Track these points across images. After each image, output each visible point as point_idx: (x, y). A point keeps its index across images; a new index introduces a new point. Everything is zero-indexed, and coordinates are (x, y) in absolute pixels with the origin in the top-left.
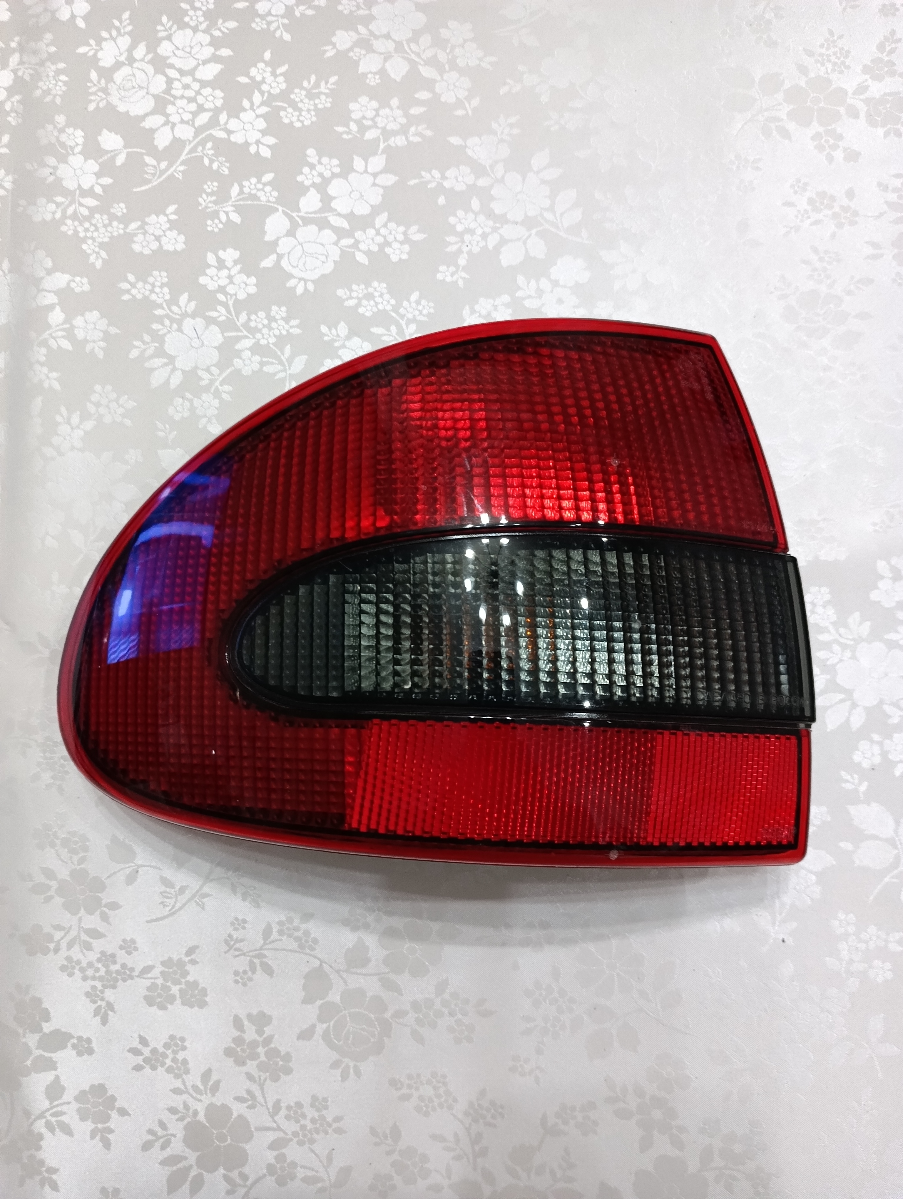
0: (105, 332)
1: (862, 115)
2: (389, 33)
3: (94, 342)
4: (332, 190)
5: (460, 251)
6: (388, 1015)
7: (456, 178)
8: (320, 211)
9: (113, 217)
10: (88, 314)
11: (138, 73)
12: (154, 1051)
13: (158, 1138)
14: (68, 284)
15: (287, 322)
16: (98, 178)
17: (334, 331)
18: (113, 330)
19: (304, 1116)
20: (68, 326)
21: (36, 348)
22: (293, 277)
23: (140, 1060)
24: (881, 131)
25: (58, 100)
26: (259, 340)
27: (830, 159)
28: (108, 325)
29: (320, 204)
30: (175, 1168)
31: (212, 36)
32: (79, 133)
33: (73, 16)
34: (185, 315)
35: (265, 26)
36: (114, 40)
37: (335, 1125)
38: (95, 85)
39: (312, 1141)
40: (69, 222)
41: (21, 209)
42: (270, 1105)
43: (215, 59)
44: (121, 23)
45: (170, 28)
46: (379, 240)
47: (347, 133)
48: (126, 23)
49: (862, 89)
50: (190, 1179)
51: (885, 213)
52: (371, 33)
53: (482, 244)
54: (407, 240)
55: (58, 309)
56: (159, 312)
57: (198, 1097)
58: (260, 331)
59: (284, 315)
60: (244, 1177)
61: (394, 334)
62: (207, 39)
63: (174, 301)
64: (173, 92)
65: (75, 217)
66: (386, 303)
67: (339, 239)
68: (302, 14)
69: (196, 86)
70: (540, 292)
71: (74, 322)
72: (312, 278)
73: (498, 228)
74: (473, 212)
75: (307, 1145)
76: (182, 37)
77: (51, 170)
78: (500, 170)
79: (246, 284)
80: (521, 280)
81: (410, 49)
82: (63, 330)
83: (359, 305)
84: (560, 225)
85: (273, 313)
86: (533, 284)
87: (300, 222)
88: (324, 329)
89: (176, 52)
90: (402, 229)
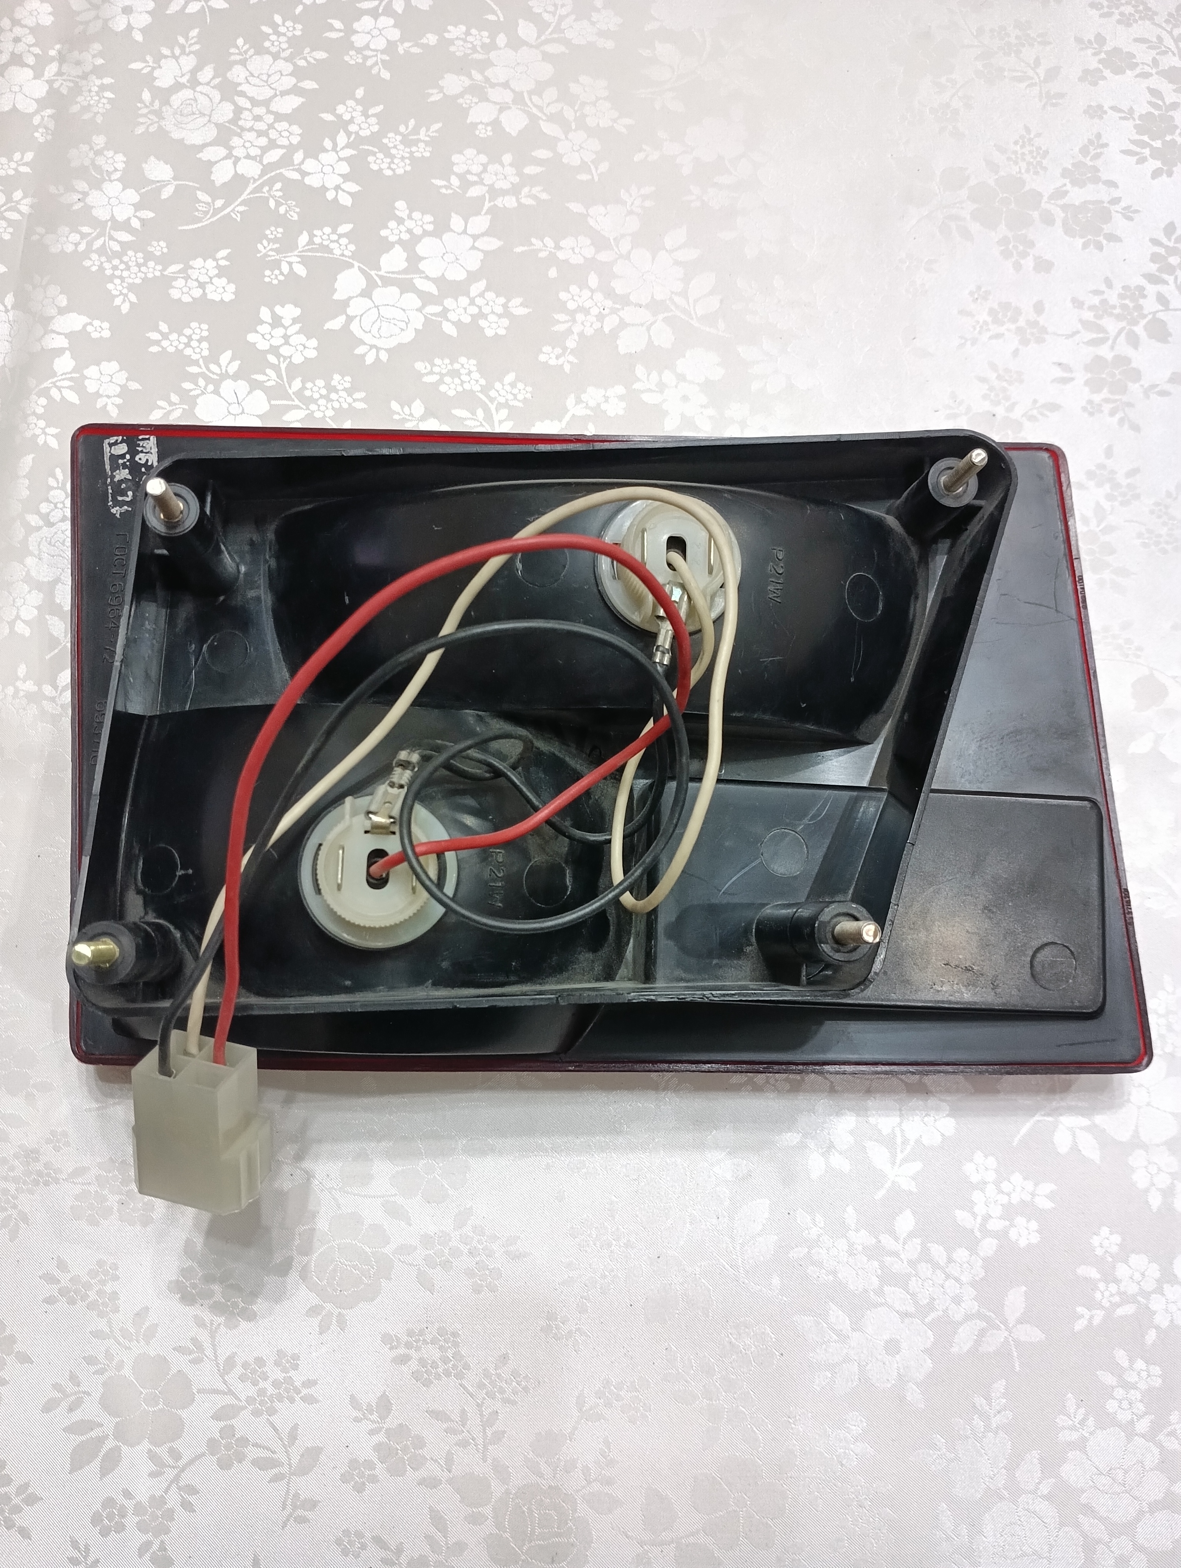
0: (123, 387)
1: (1059, 222)
2: (507, 82)
3: (108, 397)
4: (420, 249)
5: (570, 331)
6: (388, 1250)
7: (573, 249)
8: (405, 271)
9: (149, 257)
10: (104, 364)
11: (201, 99)
12: (74, 1280)
13: (66, 1396)
14: (85, 326)
15: (350, 395)
16: (136, 211)
17: (406, 409)
18: (134, 386)
19: (265, 1378)
20: (78, 375)
21: (34, 397)
22: (365, 344)
23: (52, 1290)
24: (1079, 242)
25: (99, 118)
26: (313, 412)
27: (1018, 267)
28: (127, 380)
29: (406, 264)
30: (83, 1438)
31: (295, 65)
32: (120, 157)
33: (130, 28)
34: (224, 376)
35: (361, 61)
36: (176, 58)
37: (304, 1392)
38: (146, 106)
39: (272, 1411)
40: (94, 256)
41: (35, 237)
42: (221, 1361)
43: (295, 90)
44: (187, 39)
45: (246, 52)
46: (474, 310)
47: (446, 187)
48: (193, 41)
49: (1060, 193)
50: (101, 1454)
51: (1078, 332)
52: (487, 80)
53: (597, 325)
54: (506, 313)
55: (67, 352)
56: (194, 369)
57: (127, 1344)
58: (315, 401)
59: (348, 385)
60: (175, 1455)
61: (481, 419)
62: (289, 68)
63: (214, 358)
64: (240, 123)
65: (102, 251)
66: (474, 382)
67: (424, 306)
68: (406, 52)
69: (270, 119)
70: (661, 387)
71: (86, 372)
72: (386, 347)
73: (618, 310)
74: (590, 288)
75: (265, 1416)
76: (260, 64)
77: (80, 196)
78: (625, 246)
79: (305, 347)
80: (640, 370)
81: (532, 102)
82: (71, 379)
83: (441, 381)
84: (692, 312)
85: (333, 383)
86: (654, 375)
87: (380, 283)
88: (395, 406)
89: (250, 79)
90: (502, 300)
